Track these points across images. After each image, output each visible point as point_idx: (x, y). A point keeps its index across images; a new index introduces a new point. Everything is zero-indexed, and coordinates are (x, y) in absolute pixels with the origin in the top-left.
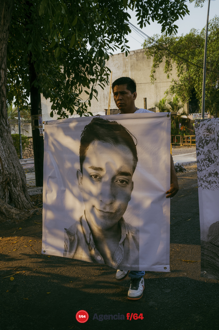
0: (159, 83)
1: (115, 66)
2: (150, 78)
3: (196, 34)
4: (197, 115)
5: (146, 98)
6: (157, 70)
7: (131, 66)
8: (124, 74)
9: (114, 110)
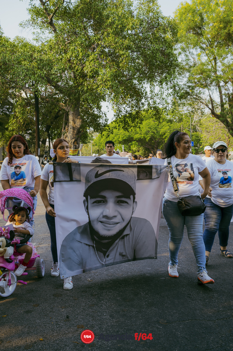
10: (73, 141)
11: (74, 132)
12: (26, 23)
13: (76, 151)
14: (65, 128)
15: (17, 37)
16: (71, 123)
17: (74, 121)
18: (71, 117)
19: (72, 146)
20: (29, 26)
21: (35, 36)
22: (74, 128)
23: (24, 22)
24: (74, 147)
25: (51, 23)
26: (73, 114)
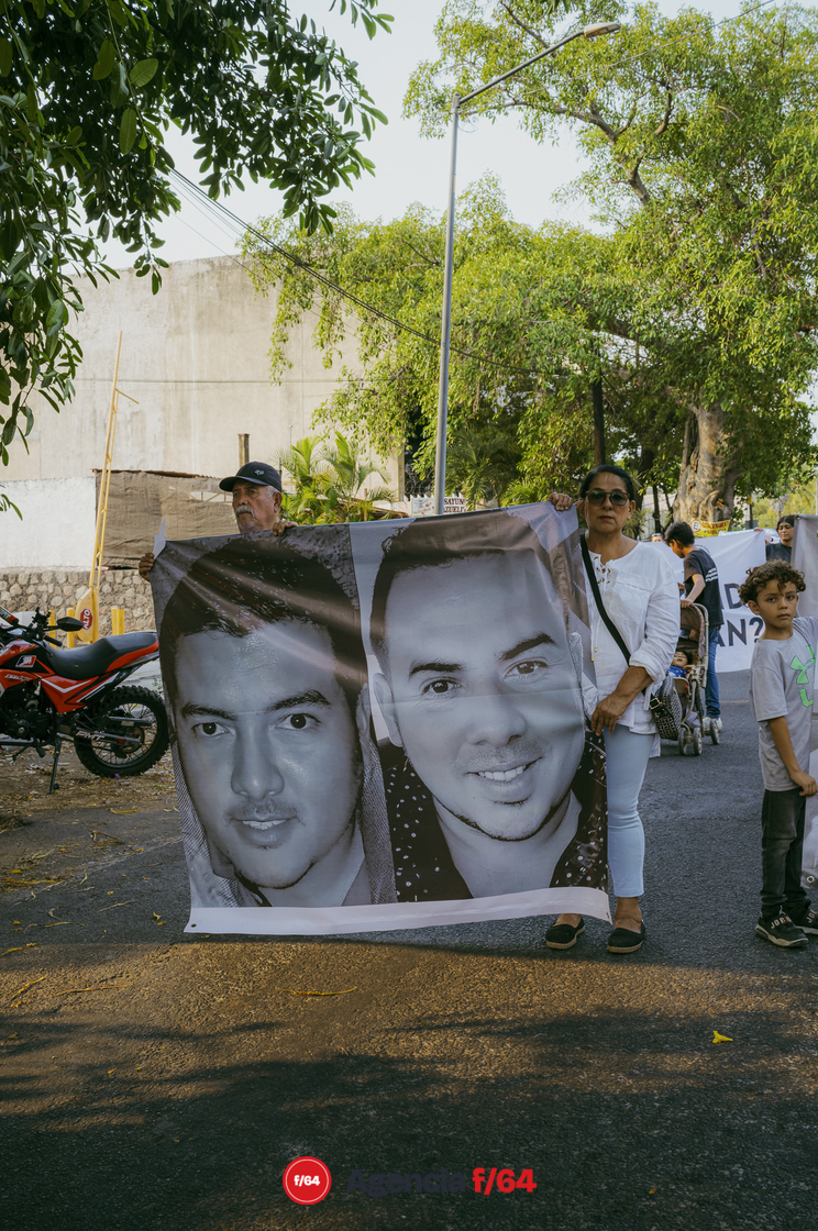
0: (298, 381)
1: (138, 310)
2: (268, 361)
3: (426, 221)
4: (428, 503)
5: (247, 436)
6: (291, 332)
7: (200, 315)
8: (170, 340)
9: (129, 471)
10: (713, 497)
11: (714, 469)
12: (570, 189)
13: (721, 526)
14: (688, 463)
15: (545, 224)
16: (705, 443)
17: (714, 436)
18: (704, 428)
19: (711, 513)
20: (577, 195)
21: (596, 211)
22: (713, 460)
23: (565, 187)
24: (717, 514)
25: (635, 182)
26: (710, 418)
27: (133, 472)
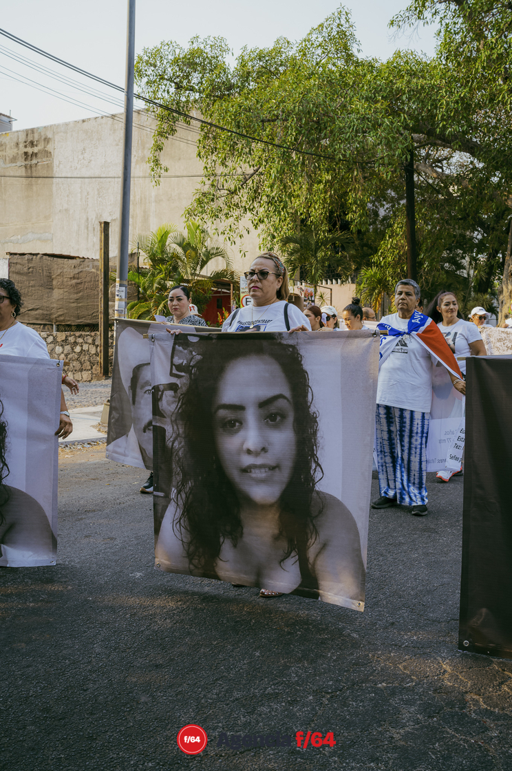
5: (108, 223)
6: (167, 142)
9: (31, 254)
12: (407, 15)
20: (413, 21)
23: (402, 13)
27: (34, 254)
